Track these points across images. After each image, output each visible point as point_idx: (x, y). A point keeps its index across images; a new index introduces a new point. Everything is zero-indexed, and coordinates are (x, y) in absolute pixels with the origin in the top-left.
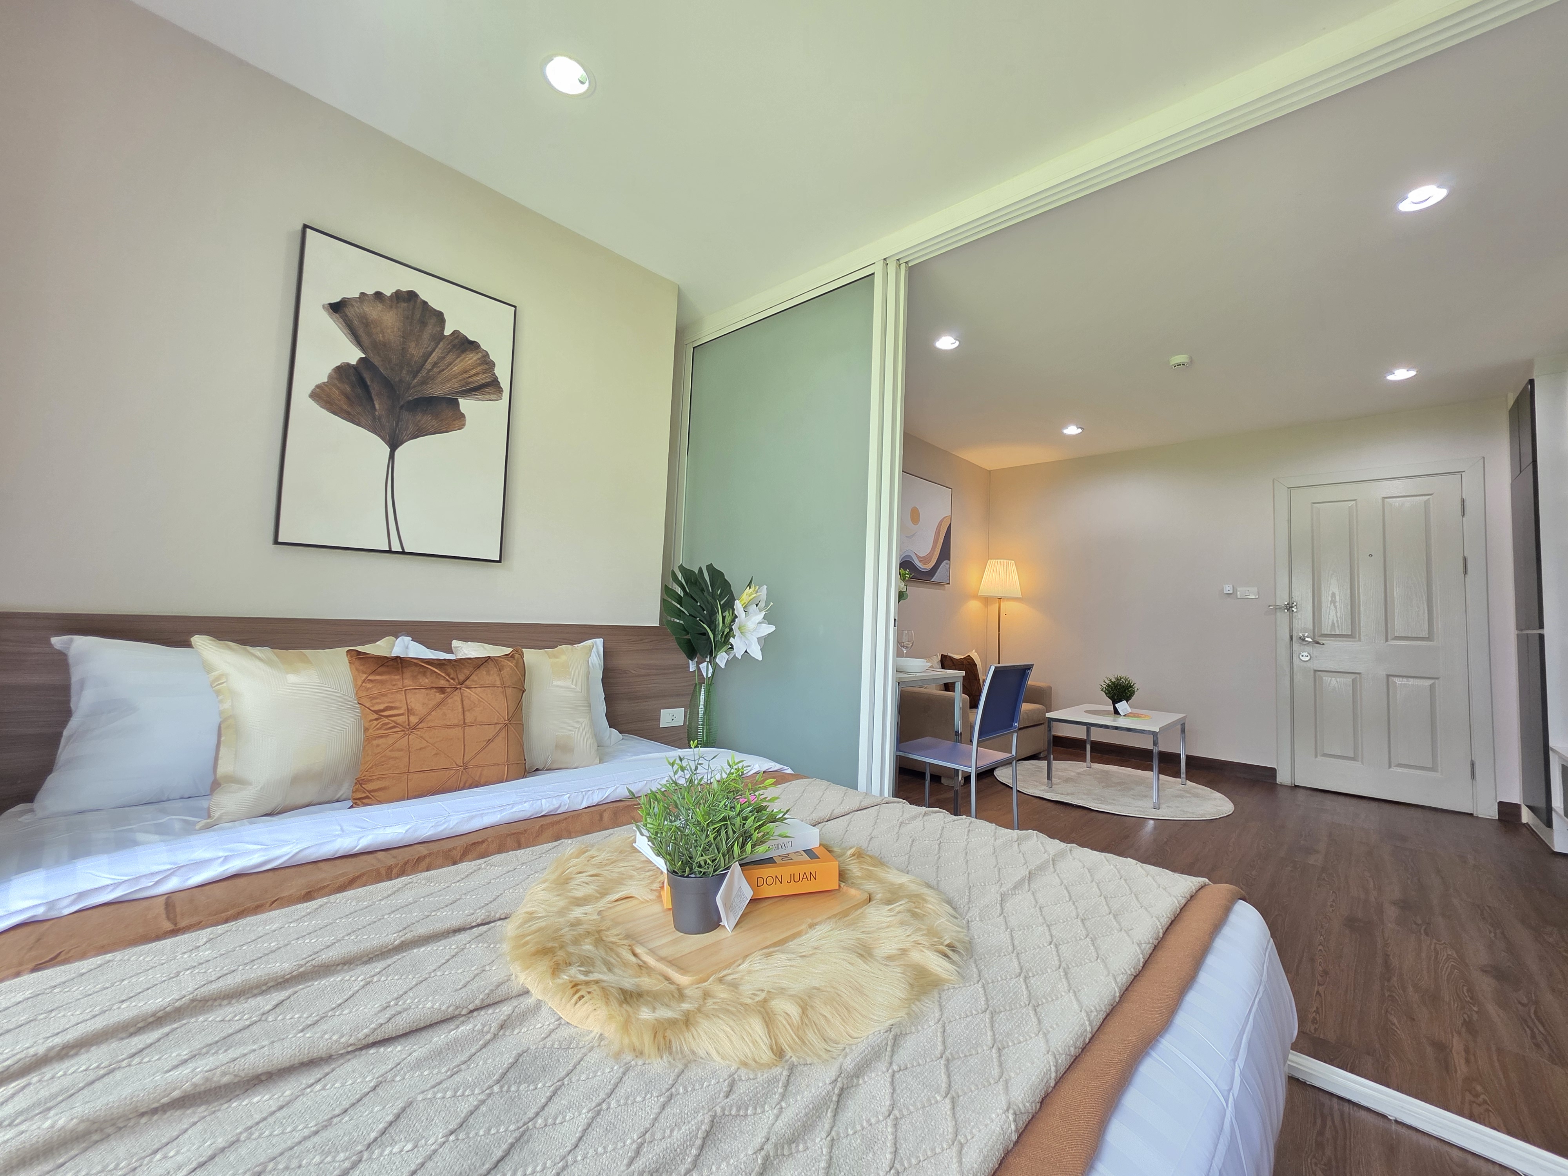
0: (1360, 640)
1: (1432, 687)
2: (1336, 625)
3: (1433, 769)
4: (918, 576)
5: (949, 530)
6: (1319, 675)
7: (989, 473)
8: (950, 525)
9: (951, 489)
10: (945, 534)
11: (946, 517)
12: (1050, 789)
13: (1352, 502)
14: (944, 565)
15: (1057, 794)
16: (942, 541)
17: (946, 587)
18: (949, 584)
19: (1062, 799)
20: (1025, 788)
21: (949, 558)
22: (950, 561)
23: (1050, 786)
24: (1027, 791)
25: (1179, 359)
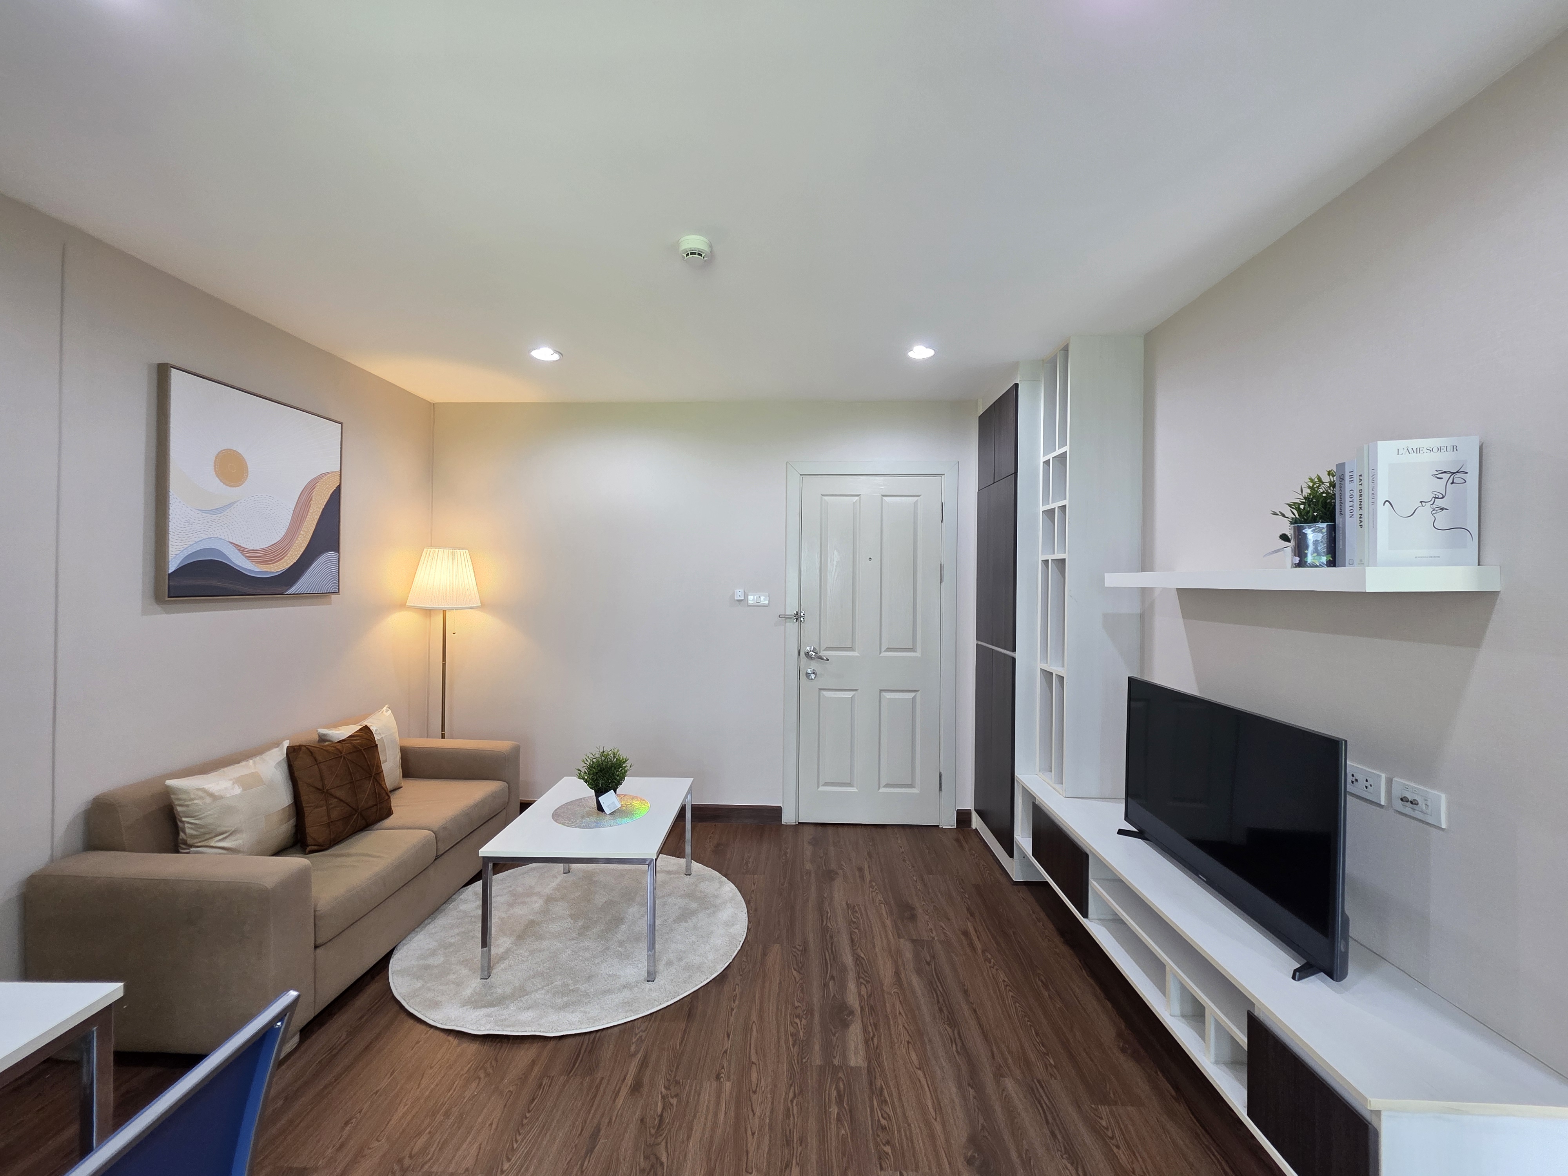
1: (914, 698)
3: (911, 786)
4: (246, 589)
5: (335, 498)
6: (823, 695)
7: (433, 406)
8: (339, 489)
9: (342, 424)
10: (325, 506)
11: (328, 473)
12: (484, 985)
13: (857, 498)
14: (323, 562)
15: (491, 1005)
16: (317, 517)
17: (331, 598)
18: (337, 592)
19: (497, 1028)
20: (435, 1005)
21: (336, 548)
22: (339, 552)
23: (487, 972)
24: (436, 1018)
25: (694, 241)
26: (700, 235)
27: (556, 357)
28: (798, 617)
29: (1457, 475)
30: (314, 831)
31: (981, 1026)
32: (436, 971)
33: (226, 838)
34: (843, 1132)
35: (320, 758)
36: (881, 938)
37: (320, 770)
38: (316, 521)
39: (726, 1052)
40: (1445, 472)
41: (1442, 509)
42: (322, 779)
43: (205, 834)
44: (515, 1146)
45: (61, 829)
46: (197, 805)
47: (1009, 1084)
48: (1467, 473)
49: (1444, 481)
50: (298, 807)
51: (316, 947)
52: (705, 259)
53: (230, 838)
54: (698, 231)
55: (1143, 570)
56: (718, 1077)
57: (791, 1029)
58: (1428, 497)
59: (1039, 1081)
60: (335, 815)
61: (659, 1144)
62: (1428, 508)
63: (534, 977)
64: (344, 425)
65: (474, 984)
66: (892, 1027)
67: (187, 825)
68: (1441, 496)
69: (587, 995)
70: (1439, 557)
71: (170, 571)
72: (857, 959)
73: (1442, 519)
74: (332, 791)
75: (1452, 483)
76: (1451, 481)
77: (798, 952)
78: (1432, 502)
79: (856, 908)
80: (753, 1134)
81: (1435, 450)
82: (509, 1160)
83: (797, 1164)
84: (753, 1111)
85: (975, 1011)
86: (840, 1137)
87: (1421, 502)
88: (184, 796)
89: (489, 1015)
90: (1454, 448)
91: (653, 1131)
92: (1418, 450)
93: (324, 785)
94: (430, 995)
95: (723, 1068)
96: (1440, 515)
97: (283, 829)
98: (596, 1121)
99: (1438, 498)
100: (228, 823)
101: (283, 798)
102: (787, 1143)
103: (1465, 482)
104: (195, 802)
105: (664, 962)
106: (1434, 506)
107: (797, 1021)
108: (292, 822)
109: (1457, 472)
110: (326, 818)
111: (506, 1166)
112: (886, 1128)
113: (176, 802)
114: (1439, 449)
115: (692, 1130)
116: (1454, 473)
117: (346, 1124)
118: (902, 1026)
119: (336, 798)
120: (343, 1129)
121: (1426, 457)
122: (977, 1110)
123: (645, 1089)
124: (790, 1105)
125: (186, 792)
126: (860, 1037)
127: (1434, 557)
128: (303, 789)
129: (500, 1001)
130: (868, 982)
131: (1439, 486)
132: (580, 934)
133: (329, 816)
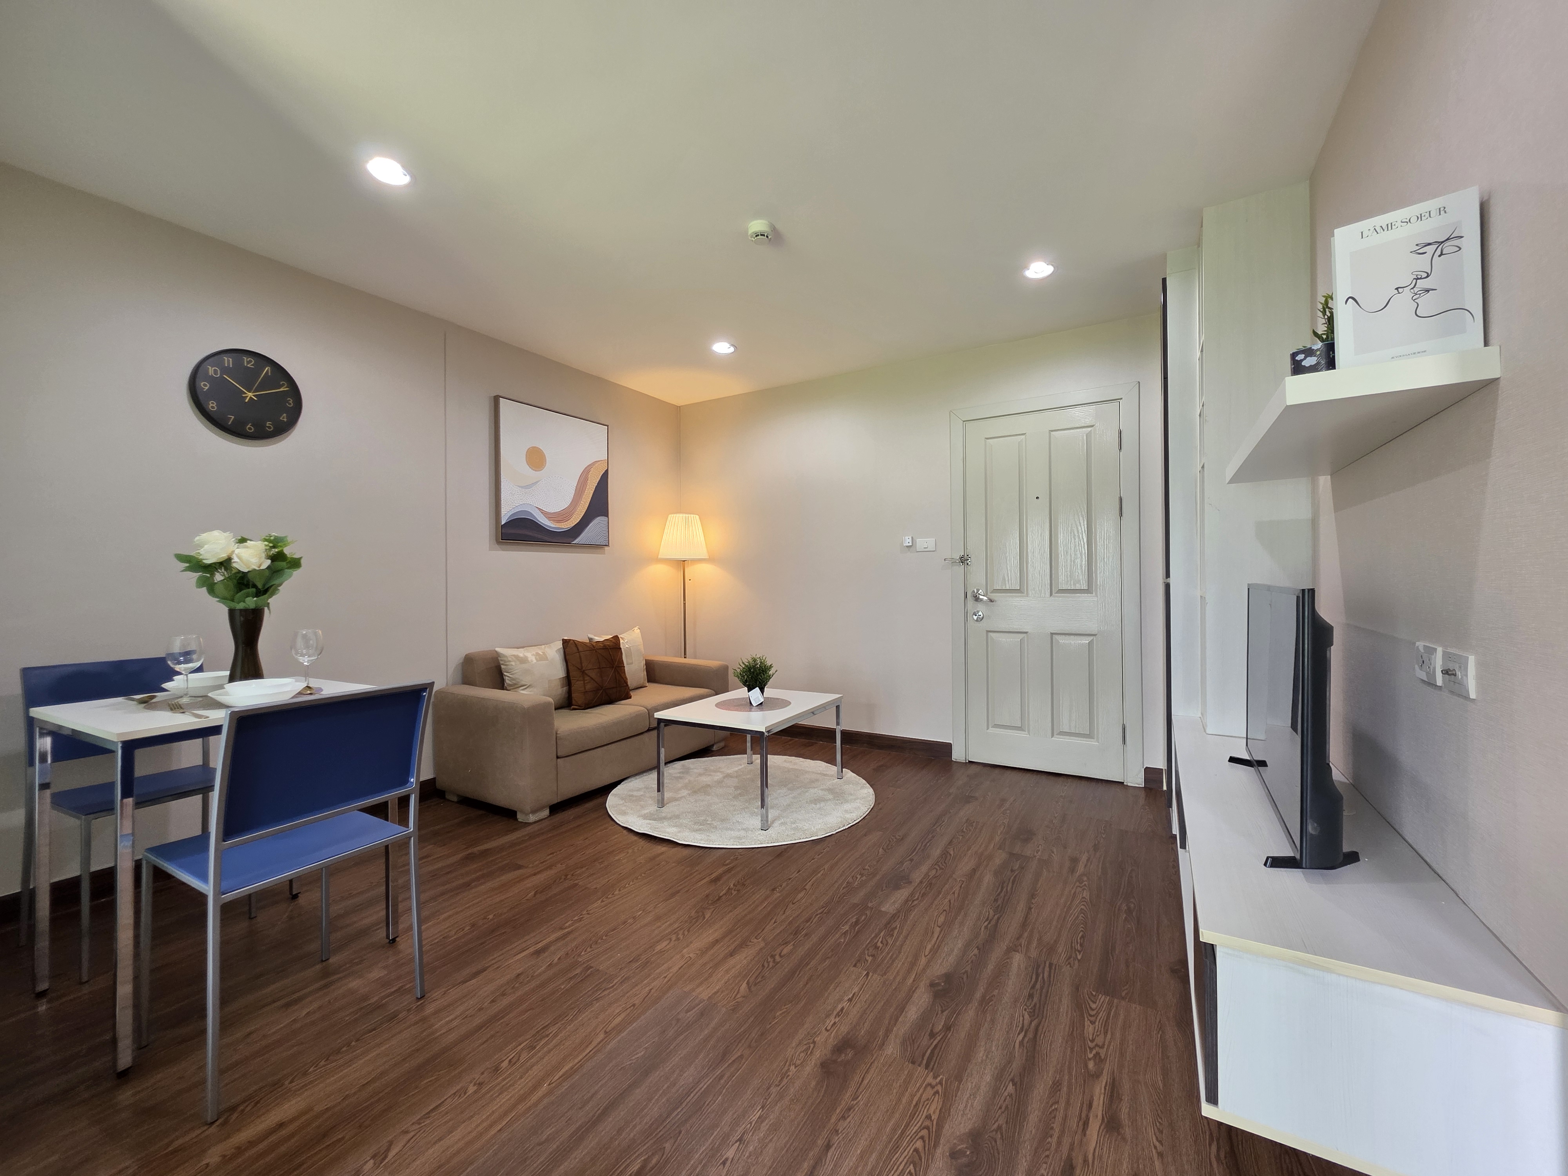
0: (1027, 595)
1: (1090, 644)
2: (1007, 579)
3: (1089, 736)
4: (546, 538)
5: (604, 479)
6: (991, 636)
7: (678, 409)
8: (606, 472)
9: (608, 426)
10: (598, 484)
11: (599, 461)
12: (657, 810)
13: (1023, 436)
14: (598, 522)
15: (655, 820)
16: (592, 492)
17: (604, 549)
18: (608, 546)
19: (650, 830)
20: (624, 813)
21: (606, 513)
22: (608, 517)
23: (662, 803)
24: (621, 819)
25: (758, 225)
26: (761, 219)
27: (732, 349)
28: (963, 560)
29: (1447, 243)
30: (577, 697)
31: (1026, 917)
32: (635, 798)
33: (526, 688)
34: (842, 941)
35: (580, 649)
36: (980, 846)
37: (580, 657)
38: (592, 494)
39: (790, 879)
40: (1429, 244)
41: (1428, 291)
42: (581, 663)
43: (515, 684)
44: (627, 885)
45: (451, 670)
46: (512, 665)
47: (1018, 959)
48: (1462, 237)
49: (1428, 256)
50: (568, 680)
51: (558, 757)
52: (769, 237)
53: (528, 689)
54: (757, 215)
56: (773, 890)
57: (850, 879)
58: (1407, 280)
59: (1051, 965)
60: (588, 687)
61: (709, 909)
62: (1407, 293)
63: (689, 812)
64: (609, 427)
65: (653, 808)
66: (939, 899)
67: (507, 678)
68: (1426, 275)
69: (716, 828)
70: (1425, 351)
71: (503, 524)
72: (945, 854)
73: (1427, 303)
74: (586, 672)
75: (1439, 256)
76: (1438, 252)
77: (895, 840)
78: (1412, 286)
79: (974, 824)
80: (775, 922)
81: (1414, 219)
82: (620, 890)
83: (794, 944)
84: (784, 911)
85: (1030, 909)
86: (838, 941)
87: (1397, 289)
88: (505, 659)
89: (649, 824)
90: (1442, 210)
91: (710, 902)
92: (1390, 226)
93: (582, 667)
94: (624, 808)
95: (781, 886)
96: (1423, 300)
97: (560, 691)
98: (680, 888)
99: (1421, 278)
100: (526, 680)
101: (558, 671)
102: (795, 934)
103: (1460, 249)
104: (511, 663)
105: (780, 822)
106: (1416, 290)
107: (859, 877)
108: (565, 689)
109: (1448, 239)
110: (583, 689)
111: (617, 892)
112: (878, 948)
113: (501, 662)
114: (1420, 218)
115: (735, 909)
116: (1442, 242)
117: (551, 854)
118: (948, 900)
119: (589, 676)
120: (548, 855)
121: (1401, 233)
122: (970, 962)
123: (719, 883)
124: (813, 917)
125: (505, 656)
126: (904, 898)
127: (1419, 353)
128: (570, 668)
129: (661, 819)
130: (941, 869)
131: (1422, 263)
132: (734, 797)
133: (585, 688)
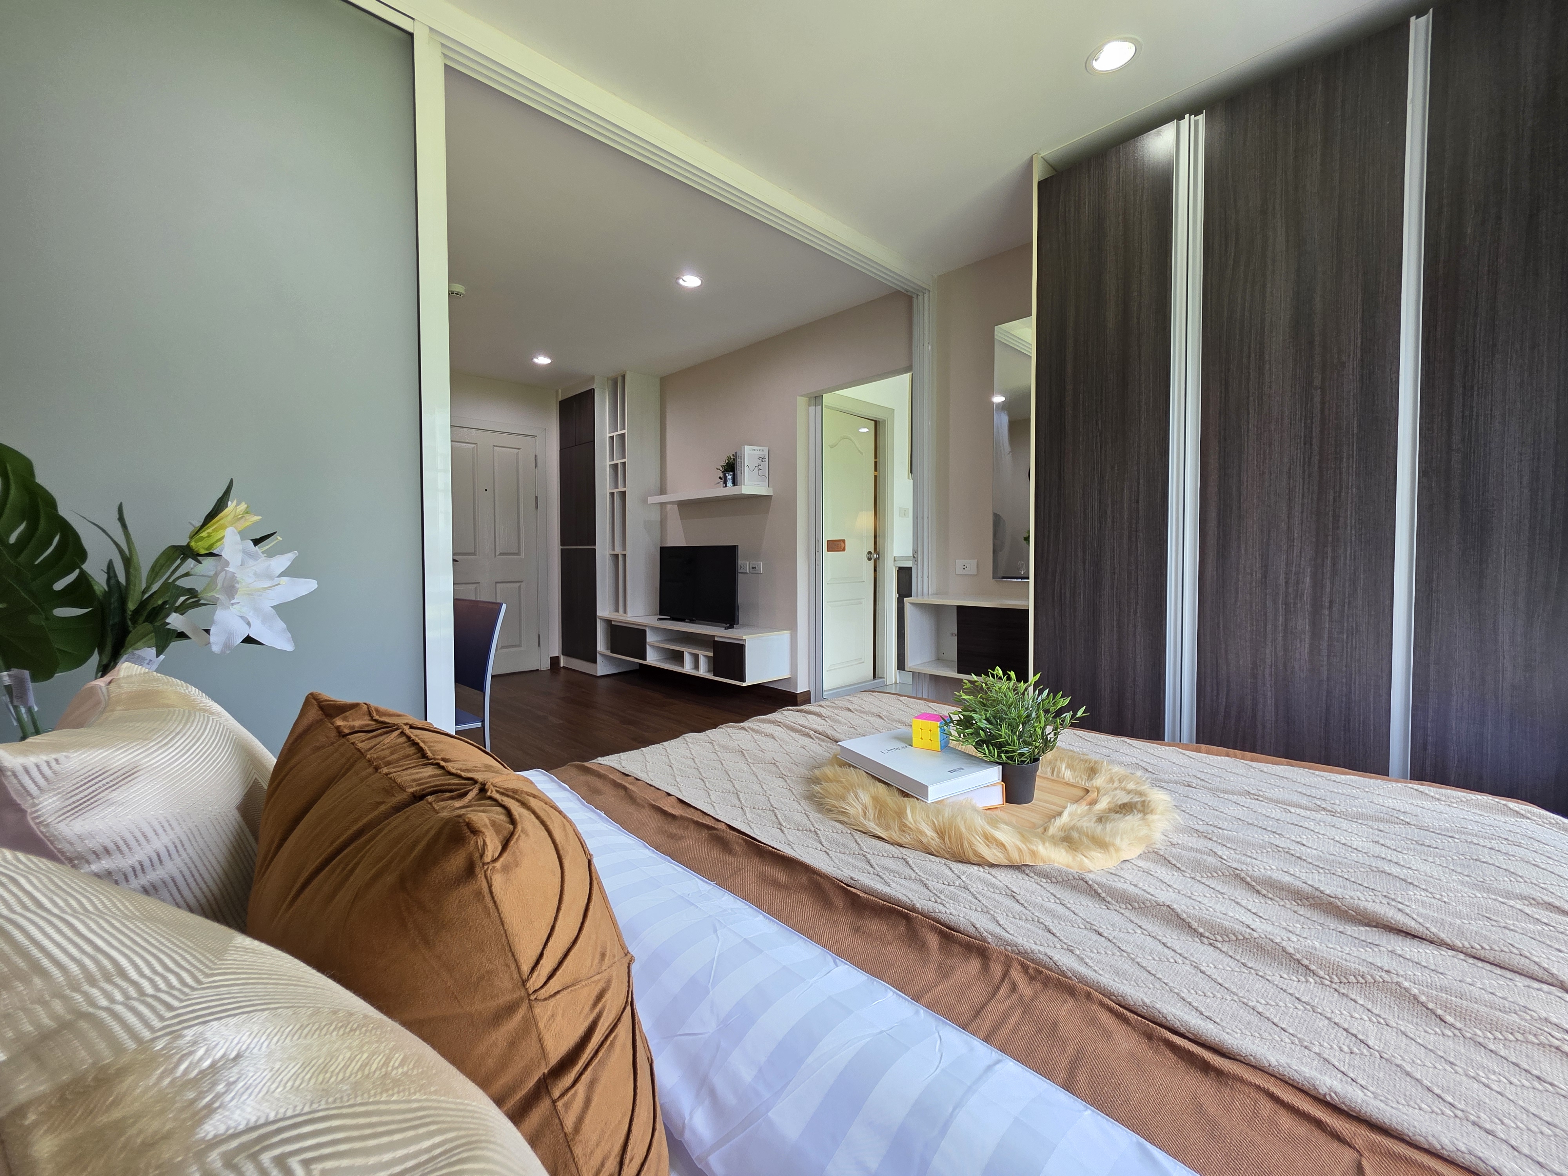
1: (519, 587)
3: (519, 645)
13: (474, 445)
40: (761, 458)
41: (760, 469)
55: (661, 494)
68: (760, 465)
70: (759, 484)
75: (762, 461)
78: (758, 467)
87: (755, 467)
90: (763, 450)
92: (754, 450)
103: (766, 461)
109: (764, 458)
114: (759, 450)
121: (756, 452)
131: (759, 462)
